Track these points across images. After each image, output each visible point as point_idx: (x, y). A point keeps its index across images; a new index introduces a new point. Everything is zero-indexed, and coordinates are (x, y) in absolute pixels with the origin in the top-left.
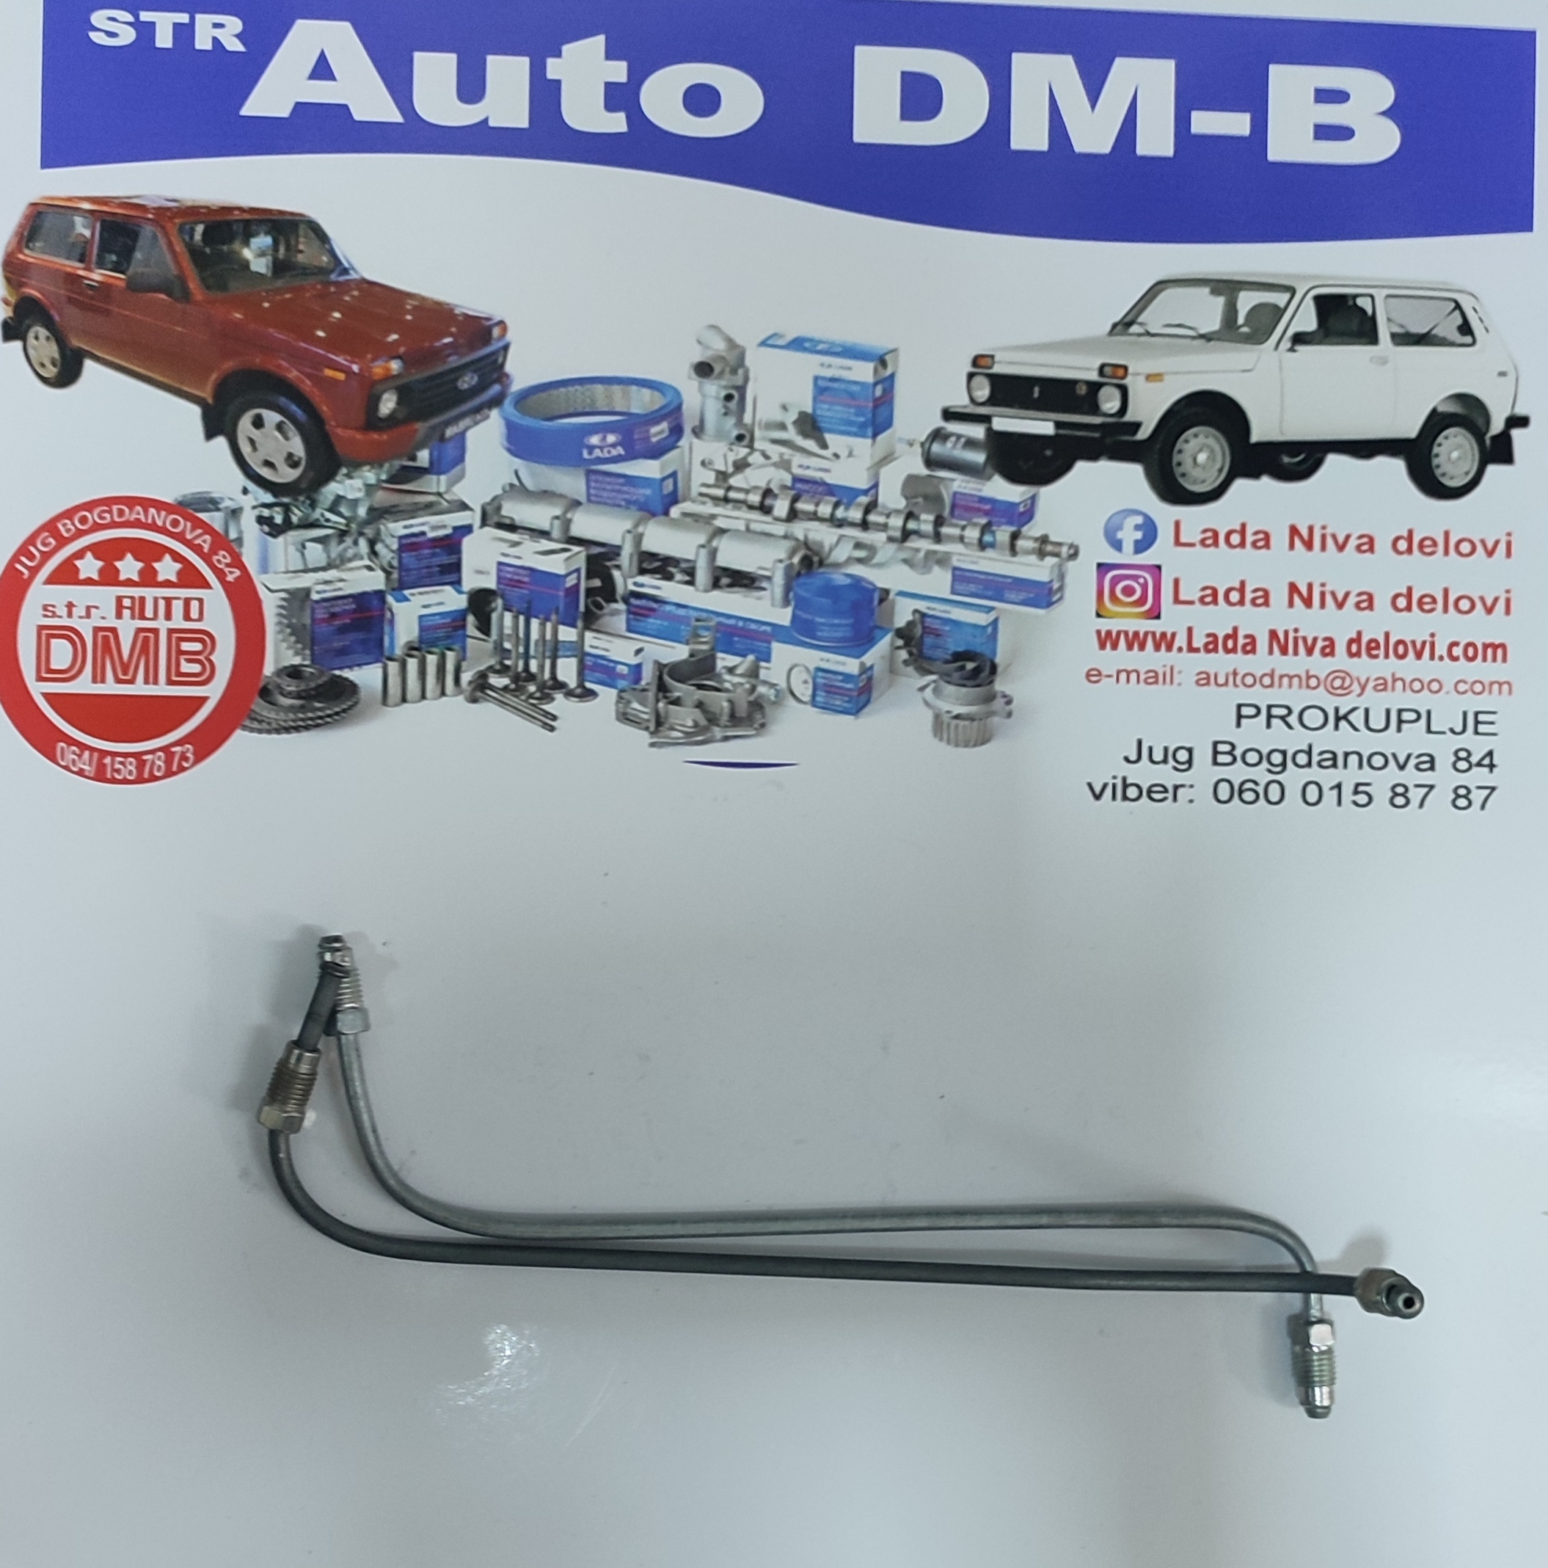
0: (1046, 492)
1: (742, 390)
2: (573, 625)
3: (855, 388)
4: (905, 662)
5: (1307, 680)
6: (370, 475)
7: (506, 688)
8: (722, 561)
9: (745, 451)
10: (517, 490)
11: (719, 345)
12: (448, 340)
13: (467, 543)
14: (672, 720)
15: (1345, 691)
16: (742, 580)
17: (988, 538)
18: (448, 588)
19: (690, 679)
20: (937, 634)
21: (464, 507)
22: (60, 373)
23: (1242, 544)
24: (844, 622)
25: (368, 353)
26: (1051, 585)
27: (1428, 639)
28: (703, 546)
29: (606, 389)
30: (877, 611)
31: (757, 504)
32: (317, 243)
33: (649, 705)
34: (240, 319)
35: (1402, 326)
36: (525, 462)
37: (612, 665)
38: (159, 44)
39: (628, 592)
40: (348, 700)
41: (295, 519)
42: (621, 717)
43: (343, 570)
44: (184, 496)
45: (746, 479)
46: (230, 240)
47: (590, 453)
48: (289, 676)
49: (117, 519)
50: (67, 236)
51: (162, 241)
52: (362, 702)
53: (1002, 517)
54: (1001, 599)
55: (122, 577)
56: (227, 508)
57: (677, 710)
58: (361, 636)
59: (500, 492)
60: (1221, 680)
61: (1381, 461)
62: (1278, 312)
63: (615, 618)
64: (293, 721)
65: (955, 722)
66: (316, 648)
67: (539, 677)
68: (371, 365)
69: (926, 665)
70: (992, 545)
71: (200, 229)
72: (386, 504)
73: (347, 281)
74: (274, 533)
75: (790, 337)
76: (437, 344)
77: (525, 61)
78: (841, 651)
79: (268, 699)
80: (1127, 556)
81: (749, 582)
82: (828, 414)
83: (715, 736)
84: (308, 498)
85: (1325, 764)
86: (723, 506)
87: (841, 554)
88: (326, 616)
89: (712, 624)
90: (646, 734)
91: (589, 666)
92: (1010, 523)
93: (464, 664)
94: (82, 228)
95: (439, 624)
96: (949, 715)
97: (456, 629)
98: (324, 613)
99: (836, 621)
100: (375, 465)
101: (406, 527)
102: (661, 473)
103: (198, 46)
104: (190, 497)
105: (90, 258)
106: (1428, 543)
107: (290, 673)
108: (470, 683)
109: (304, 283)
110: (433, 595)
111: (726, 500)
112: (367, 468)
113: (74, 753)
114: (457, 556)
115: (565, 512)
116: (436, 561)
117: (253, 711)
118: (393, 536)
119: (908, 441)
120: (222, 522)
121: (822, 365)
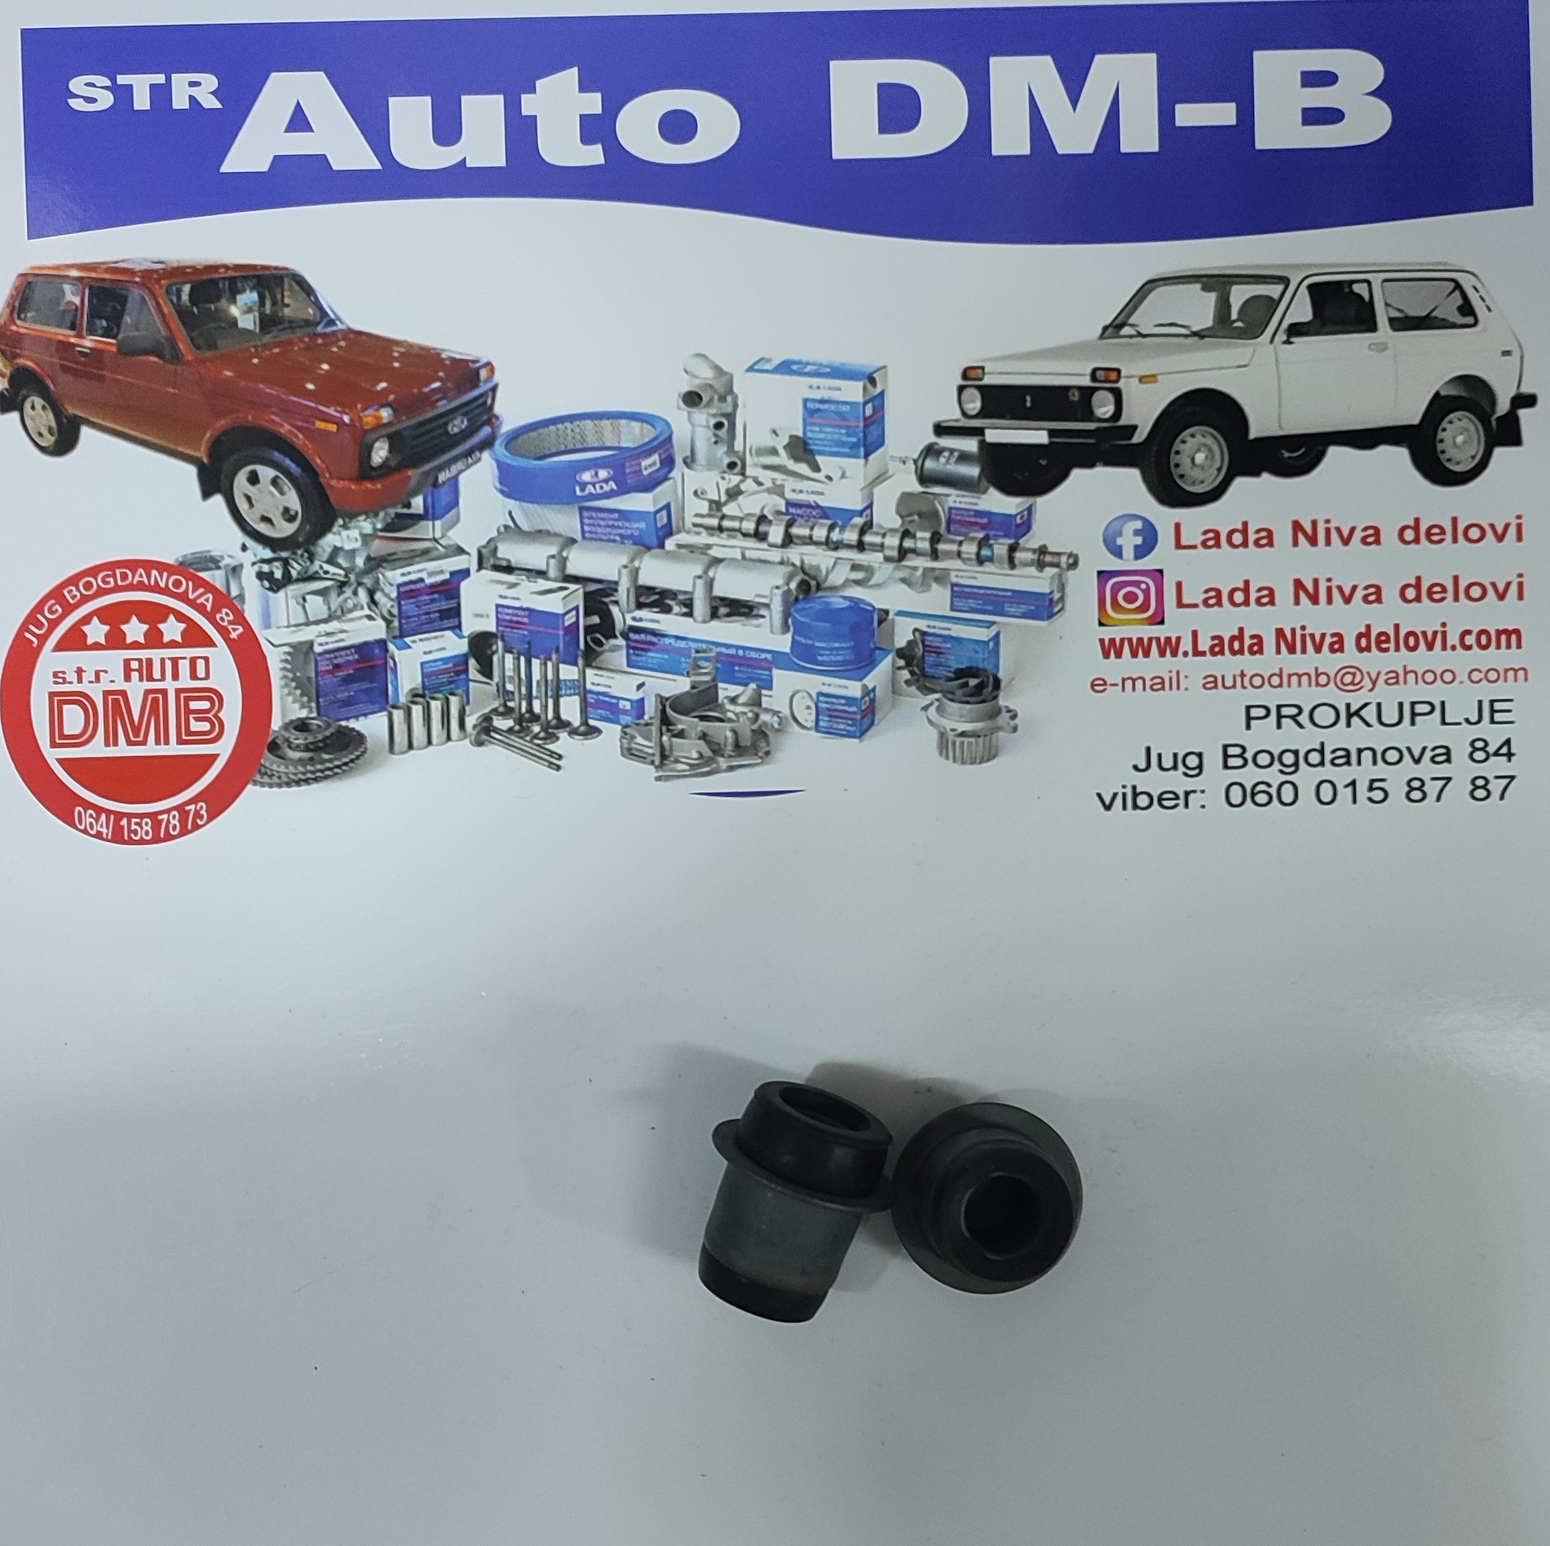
0: (1041, 502)
1: (731, 417)
2: (575, 664)
3: (845, 408)
4: (907, 682)
5: (1316, 678)
6: (366, 525)
7: (510, 730)
8: (718, 591)
9: (736, 479)
10: (512, 531)
11: (707, 374)
12: (436, 385)
13: (464, 586)
14: (676, 753)
15: (1356, 686)
16: (740, 609)
17: (985, 552)
18: (448, 633)
19: (693, 710)
20: (938, 652)
21: (461, 551)
22: (56, 442)
23: (1245, 544)
24: (844, 645)
25: (360, 402)
26: (1051, 596)
27: (1439, 629)
28: (700, 577)
29: (595, 425)
30: (876, 630)
31: (752, 532)
32: (304, 295)
33: (654, 739)
34: (231, 377)
35: (1400, 311)
36: (518, 503)
37: (614, 701)
38: (137, 107)
39: (627, 627)
40: (356, 750)
41: (294, 573)
42: (625, 752)
43: (344, 621)
44: (185, 556)
45: (739, 507)
46: (219, 298)
47: (583, 490)
48: (296, 728)
49: (120, 583)
50: (58, 304)
51: (151, 304)
52: (369, 752)
53: (1001, 531)
54: (1002, 613)
55: (129, 640)
56: (226, 566)
57: (682, 744)
58: (365, 685)
59: (495, 534)
60: (1229, 683)
61: (1383, 449)
62: (1272, 304)
63: (616, 654)
64: (304, 774)
65: (958, 740)
66: (321, 700)
67: (543, 717)
68: (361, 415)
69: (928, 685)
70: (991, 559)
71: (187, 288)
72: (381, 553)
73: (334, 332)
74: (275, 588)
75: (776, 362)
76: (426, 390)
77: (500, 99)
78: (840, 674)
79: (279, 753)
80: (1128, 562)
81: (746, 610)
82: (822, 436)
83: (720, 767)
84: (307, 551)
85: (1337, 761)
86: (718, 536)
87: (837, 578)
88: (331, 667)
89: (713, 654)
90: (652, 768)
91: (593, 701)
92: (1007, 536)
93: (467, 708)
94: (72, 296)
95: (440, 670)
96: (953, 733)
97: (458, 673)
98: (328, 665)
99: (837, 645)
100: (371, 515)
101: (403, 575)
102: (654, 506)
103: (176, 106)
104: (189, 557)
105: (81, 326)
106: (1436, 530)
107: (298, 726)
108: (475, 726)
109: (291, 336)
110: (433, 641)
111: (721, 529)
112: (363, 517)
113: (91, 816)
114: (455, 601)
115: (560, 552)
116: (434, 607)
117: (262, 765)
118: (391, 585)
119: (901, 458)
120: (224, 580)
121: (811, 387)
